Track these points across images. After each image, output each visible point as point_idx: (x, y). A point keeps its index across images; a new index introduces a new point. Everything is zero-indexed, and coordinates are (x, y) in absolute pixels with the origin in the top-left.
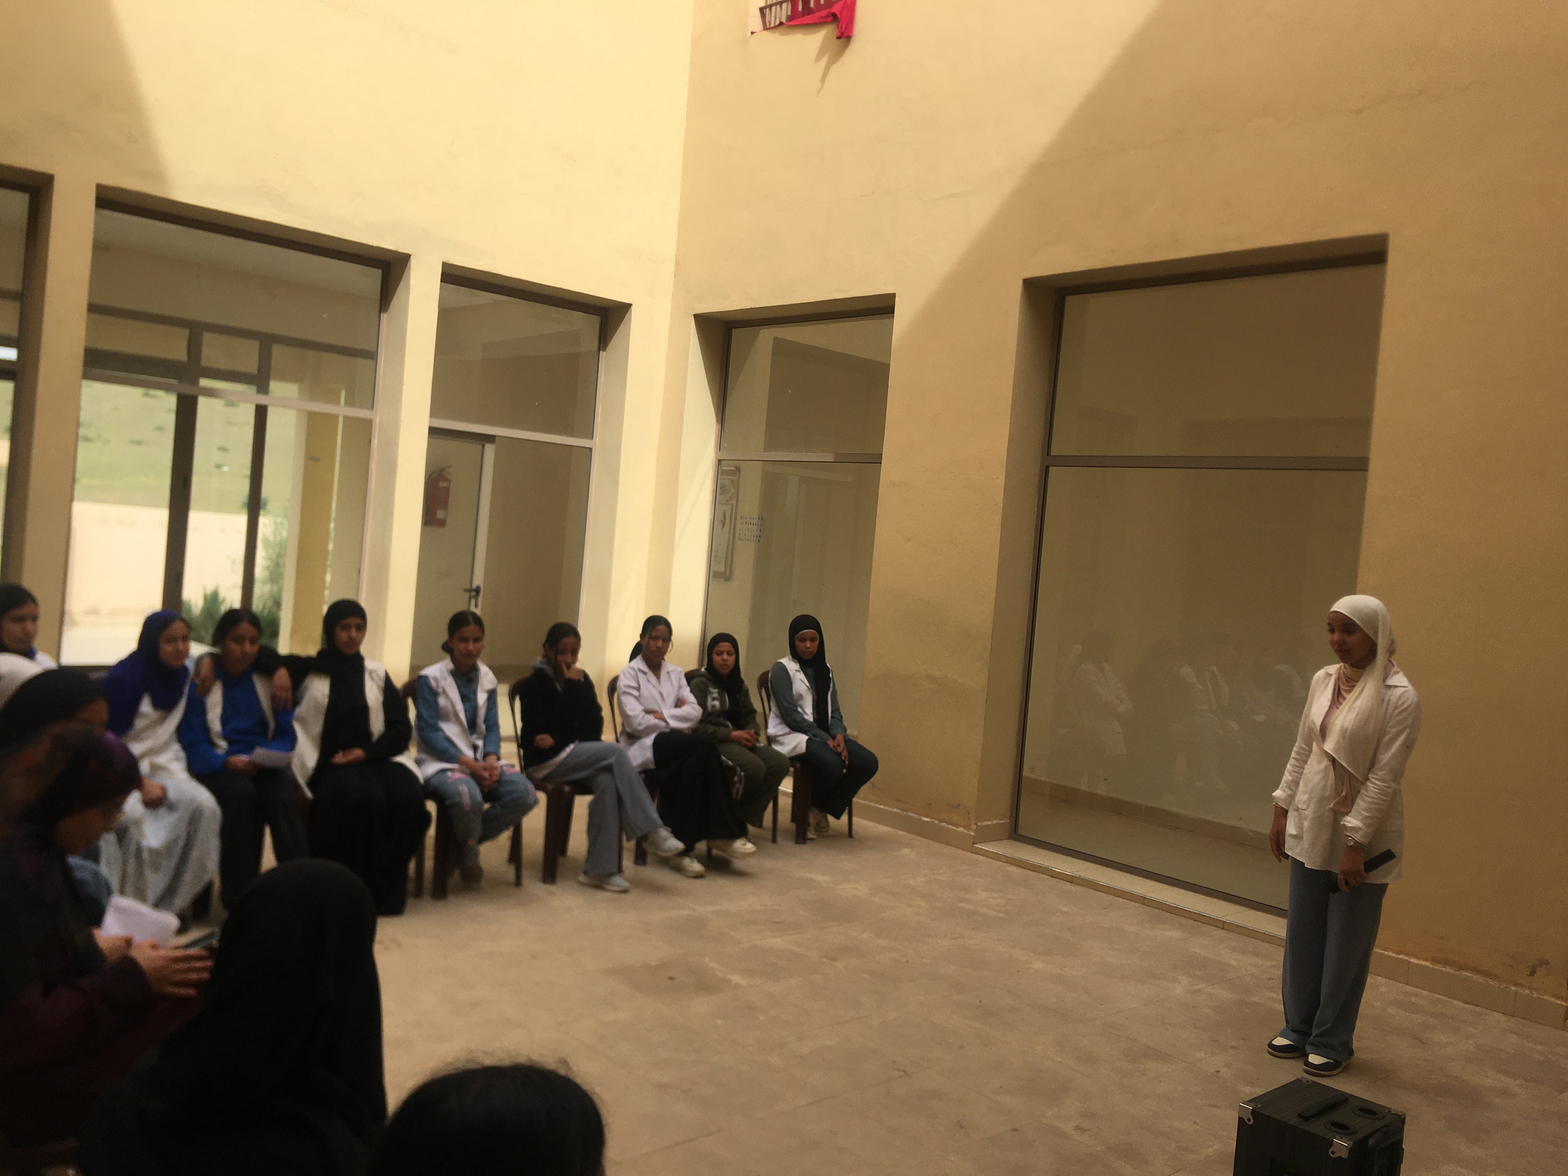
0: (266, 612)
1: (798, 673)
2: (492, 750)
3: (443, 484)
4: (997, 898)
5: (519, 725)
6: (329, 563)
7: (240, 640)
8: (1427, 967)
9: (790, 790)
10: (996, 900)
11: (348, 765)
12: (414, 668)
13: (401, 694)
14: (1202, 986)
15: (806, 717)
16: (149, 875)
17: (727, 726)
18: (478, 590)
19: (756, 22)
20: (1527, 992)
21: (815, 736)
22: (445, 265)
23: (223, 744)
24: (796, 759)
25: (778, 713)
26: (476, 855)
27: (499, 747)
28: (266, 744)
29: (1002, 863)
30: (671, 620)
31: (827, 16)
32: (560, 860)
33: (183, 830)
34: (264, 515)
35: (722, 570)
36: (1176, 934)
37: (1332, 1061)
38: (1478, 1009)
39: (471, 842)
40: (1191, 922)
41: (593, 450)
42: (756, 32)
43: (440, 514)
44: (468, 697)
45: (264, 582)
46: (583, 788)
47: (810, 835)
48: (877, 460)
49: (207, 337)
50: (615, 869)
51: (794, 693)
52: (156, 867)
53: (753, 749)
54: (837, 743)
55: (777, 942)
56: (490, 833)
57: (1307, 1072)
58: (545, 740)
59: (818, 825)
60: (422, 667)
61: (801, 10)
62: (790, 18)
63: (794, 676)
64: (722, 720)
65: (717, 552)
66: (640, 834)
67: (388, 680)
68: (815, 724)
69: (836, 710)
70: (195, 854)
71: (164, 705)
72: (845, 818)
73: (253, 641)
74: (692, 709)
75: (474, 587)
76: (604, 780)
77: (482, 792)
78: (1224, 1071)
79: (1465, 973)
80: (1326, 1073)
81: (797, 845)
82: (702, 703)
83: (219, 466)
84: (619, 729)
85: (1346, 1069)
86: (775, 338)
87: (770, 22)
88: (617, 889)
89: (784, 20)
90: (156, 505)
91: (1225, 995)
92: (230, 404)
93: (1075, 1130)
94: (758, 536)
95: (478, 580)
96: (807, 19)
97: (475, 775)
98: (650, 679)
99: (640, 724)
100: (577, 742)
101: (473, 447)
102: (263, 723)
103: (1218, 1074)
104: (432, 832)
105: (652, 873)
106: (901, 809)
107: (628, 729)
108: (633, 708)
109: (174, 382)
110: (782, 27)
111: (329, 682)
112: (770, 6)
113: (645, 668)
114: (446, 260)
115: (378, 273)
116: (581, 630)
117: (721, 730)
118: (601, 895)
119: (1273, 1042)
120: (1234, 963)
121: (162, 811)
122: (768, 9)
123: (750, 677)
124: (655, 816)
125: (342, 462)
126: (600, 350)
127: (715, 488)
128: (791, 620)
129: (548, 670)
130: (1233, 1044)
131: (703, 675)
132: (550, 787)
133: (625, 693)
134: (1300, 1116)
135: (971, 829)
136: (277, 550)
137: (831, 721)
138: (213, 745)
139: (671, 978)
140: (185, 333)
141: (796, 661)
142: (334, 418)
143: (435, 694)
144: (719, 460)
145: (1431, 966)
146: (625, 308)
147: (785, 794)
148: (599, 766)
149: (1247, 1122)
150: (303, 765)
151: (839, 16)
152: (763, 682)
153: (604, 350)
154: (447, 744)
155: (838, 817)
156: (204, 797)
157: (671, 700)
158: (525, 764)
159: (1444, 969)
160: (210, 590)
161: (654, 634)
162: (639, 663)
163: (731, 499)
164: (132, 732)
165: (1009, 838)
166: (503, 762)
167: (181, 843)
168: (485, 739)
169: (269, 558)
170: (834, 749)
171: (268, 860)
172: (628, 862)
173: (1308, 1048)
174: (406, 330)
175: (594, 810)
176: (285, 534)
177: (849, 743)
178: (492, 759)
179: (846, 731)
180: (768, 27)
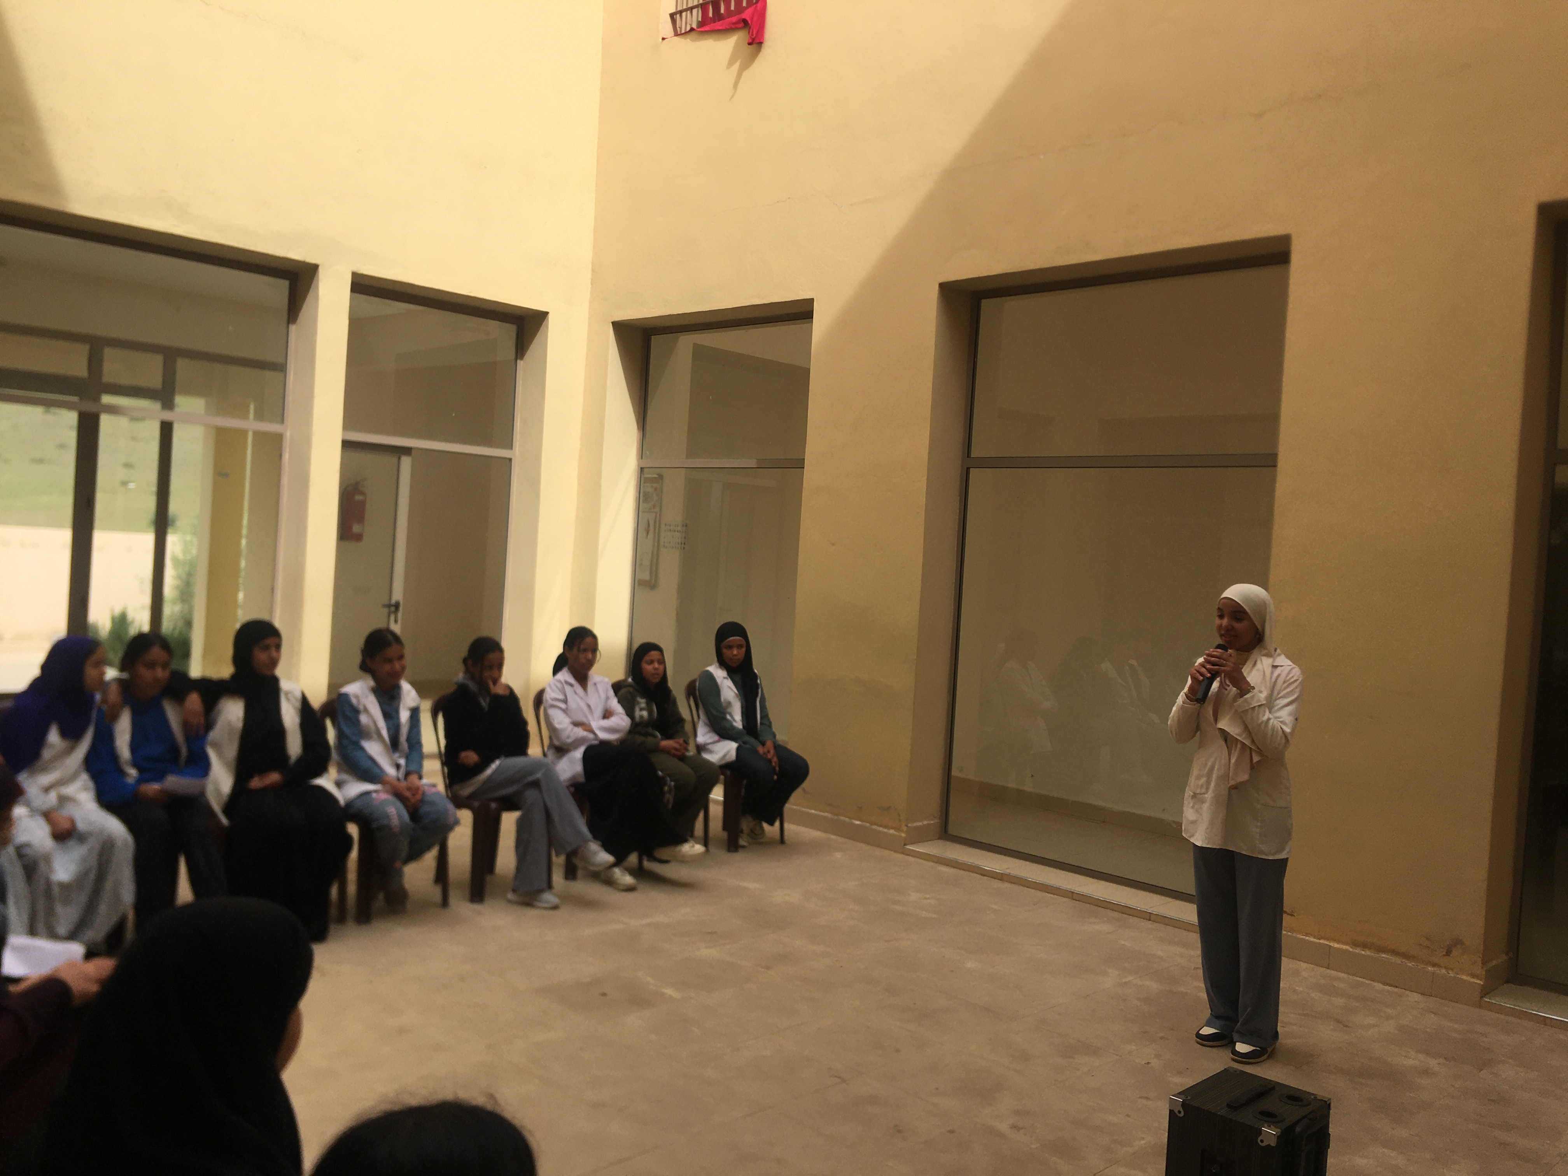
0: (177, 632)
1: (725, 681)
2: (414, 770)
3: (358, 498)
4: (928, 899)
5: (443, 742)
6: (241, 580)
7: (152, 666)
8: (1347, 950)
9: (721, 798)
10: (929, 901)
11: (265, 789)
12: (333, 686)
13: (319, 715)
14: (1130, 978)
15: (735, 724)
16: (59, 909)
17: (655, 737)
18: (397, 606)
19: (667, 28)
20: (1444, 971)
21: (745, 743)
22: (355, 275)
23: (133, 772)
24: (726, 767)
25: (707, 721)
26: (399, 874)
27: (421, 766)
28: (180, 772)
29: (933, 864)
30: (596, 631)
31: (738, 22)
32: (489, 878)
33: (93, 862)
34: (172, 533)
35: (647, 578)
36: (1104, 927)
37: (1258, 1049)
38: (1396, 990)
39: (398, 864)
40: (1116, 915)
41: (513, 461)
42: (667, 38)
43: (356, 529)
44: (390, 715)
45: (174, 602)
46: (510, 804)
47: (742, 842)
48: (800, 464)
49: (108, 352)
50: (544, 885)
51: (722, 699)
52: (66, 901)
53: (682, 758)
54: (766, 750)
55: (707, 952)
56: (415, 854)
57: (1233, 1060)
58: (470, 757)
59: (752, 831)
60: (342, 686)
61: (711, 16)
62: (701, 24)
63: (722, 682)
64: (650, 730)
65: (642, 560)
66: (569, 849)
67: (305, 701)
68: (745, 732)
69: (765, 716)
70: (108, 885)
71: (72, 734)
72: (777, 824)
73: (165, 666)
74: (621, 720)
75: (393, 601)
76: (531, 795)
77: (408, 811)
78: (1155, 1063)
79: (1384, 956)
80: (1250, 1061)
81: (730, 854)
82: (630, 713)
83: (124, 483)
84: (546, 742)
85: (1272, 1056)
86: (695, 345)
87: (681, 28)
88: (546, 905)
89: (694, 26)
90: (58, 525)
91: (1153, 986)
92: (134, 419)
93: (1011, 1128)
94: (683, 543)
95: (398, 595)
96: (718, 25)
97: (398, 795)
98: (577, 692)
99: (568, 737)
100: (503, 758)
101: (388, 460)
102: (175, 750)
103: (1149, 1065)
104: (354, 854)
105: (582, 887)
106: (832, 813)
107: (556, 743)
108: (561, 721)
109: (75, 399)
110: (693, 33)
111: (243, 705)
112: (681, 12)
113: (572, 680)
114: (356, 269)
115: (285, 284)
116: (505, 644)
117: (650, 740)
118: (531, 912)
119: (1200, 1032)
120: (1160, 953)
121: (71, 843)
122: (678, 15)
123: (677, 687)
124: (584, 829)
125: (252, 478)
126: (517, 358)
127: (638, 495)
128: (717, 627)
129: (473, 686)
130: (1161, 1035)
131: (630, 686)
132: (476, 804)
133: (553, 706)
134: (1228, 1106)
135: (902, 831)
136: (187, 569)
137: (760, 728)
138: (122, 773)
139: (604, 995)
140: (84, 349)
141: (723, 667)
142: (243, 433)
143: (357, 712)
144: (641, 468)
145: (1351, 950)
146: (542, 316)
147: (716, 802)
148: (526, 781)
149: (1179, 1115)
150: (218, 791)
151: (750, 22)
152: (691, 690)
153: (522, 358)
154: (369, 763)
155: (771, 823)
156: (114, 826)
157: (599, 712)
158: (449, 782)
159: (1363, 953)
160: (118, 611)
161: (582, 646)
162: (565, 675)
163: (654, 506)
164: (40, 763)
165: (940, 838)
166: (425, 781)
167: (92, 876)
168: (407, 758)
169: (179, 577)
170: (765, 756)
171: (184, 892)
172: (558, 878)
173: (1235, 1036)
174: (315, 341)
175: (522, 826)
176: (194, 551)
177: (780, 749)
178: (414, 778)
179: (774, 736)
180: (679, 33)
